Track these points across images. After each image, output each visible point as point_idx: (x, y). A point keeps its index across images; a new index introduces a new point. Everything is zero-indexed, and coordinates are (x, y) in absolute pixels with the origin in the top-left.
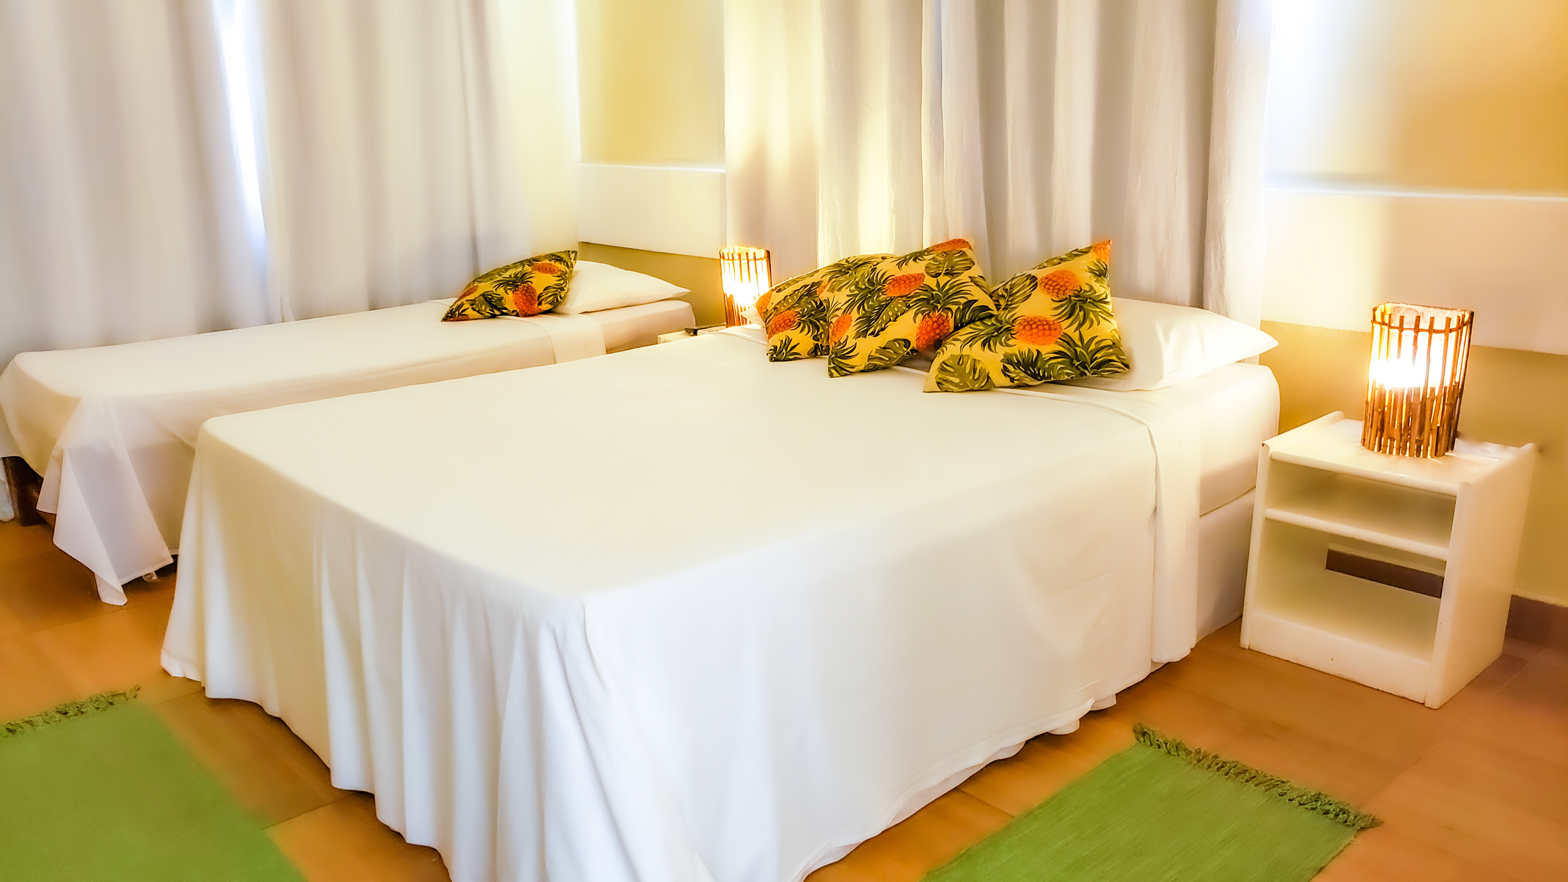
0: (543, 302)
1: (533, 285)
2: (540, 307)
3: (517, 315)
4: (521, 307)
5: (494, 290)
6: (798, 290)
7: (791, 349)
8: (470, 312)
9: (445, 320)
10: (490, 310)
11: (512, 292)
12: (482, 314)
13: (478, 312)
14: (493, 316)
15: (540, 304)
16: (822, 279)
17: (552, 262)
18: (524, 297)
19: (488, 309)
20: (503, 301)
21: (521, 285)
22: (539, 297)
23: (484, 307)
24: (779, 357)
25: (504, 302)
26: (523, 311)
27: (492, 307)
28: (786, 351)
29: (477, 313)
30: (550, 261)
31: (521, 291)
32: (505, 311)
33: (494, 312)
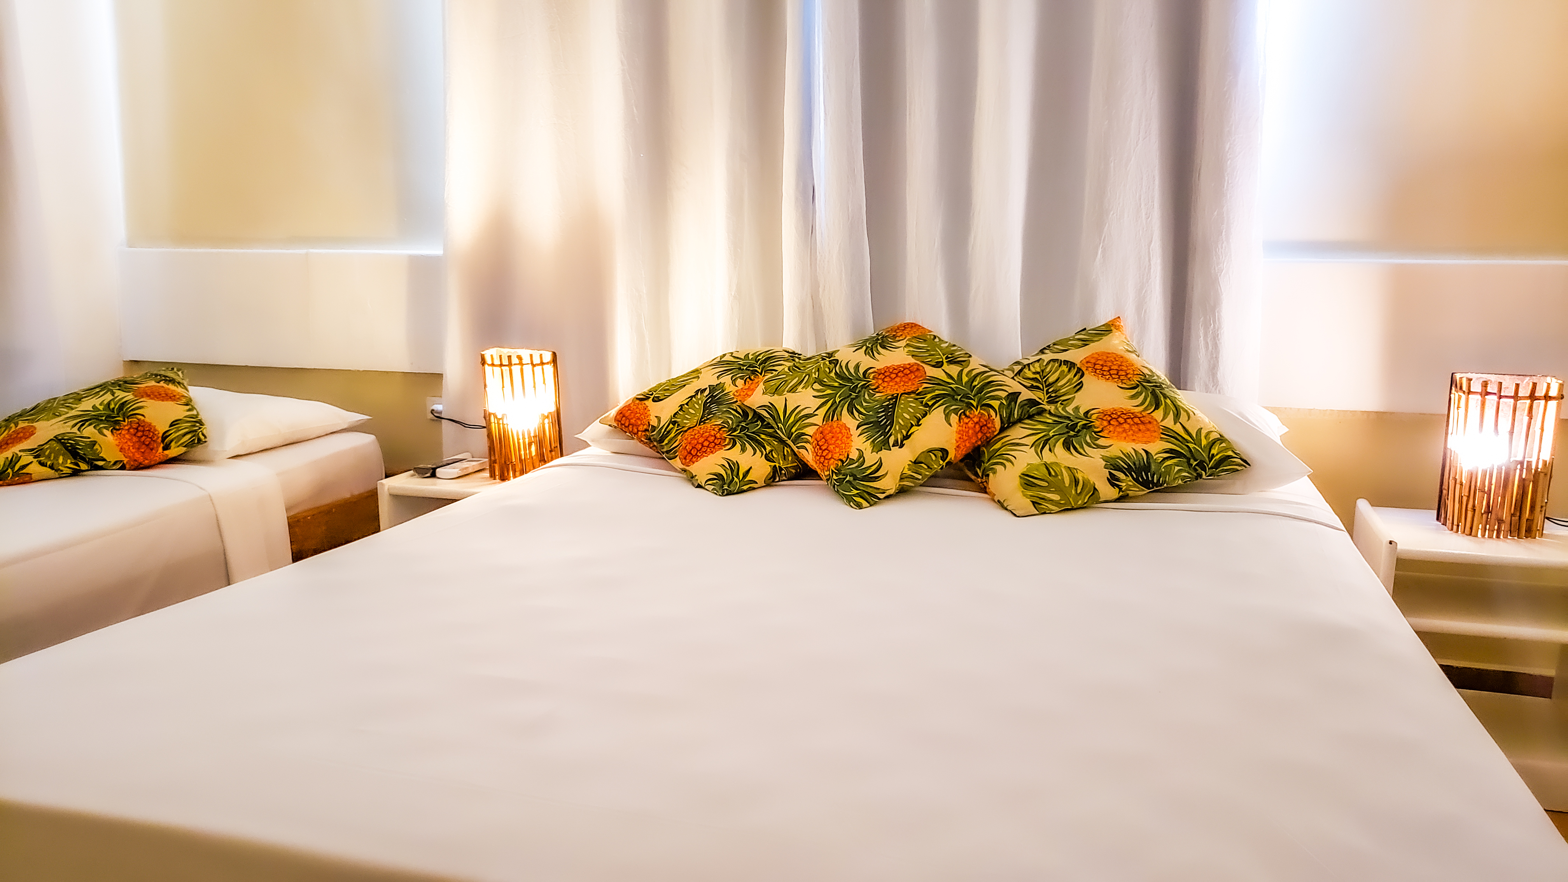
0: (173, 444)
1: (147, 420)
2: (166, 452)
3: (123, 468)
4: (131, 455)
5: (75, 430)
6: (694, 396)
7: (745, 476)
8: (35, 469)
10: (71, 463)
11: (109, 432)
12: (56, 470)
13: (51, 467)
14: (76, 473)
15: (167, 447)
16: (722, 380)
17: (162, 384)
18: (135, 439)
19: (69, 461)
20: (97, 447)
21: (124, 421)
22: (164, 437)
23: (61, 460)
24: (732, 489)
25: (99, 449)
26: (135, 460)
27: (75, 458)
28: (739, 479)
29: (49, 470)
30: (158, 383)
31: (128, 430)
32: (100, 463)
33: (79, 466)
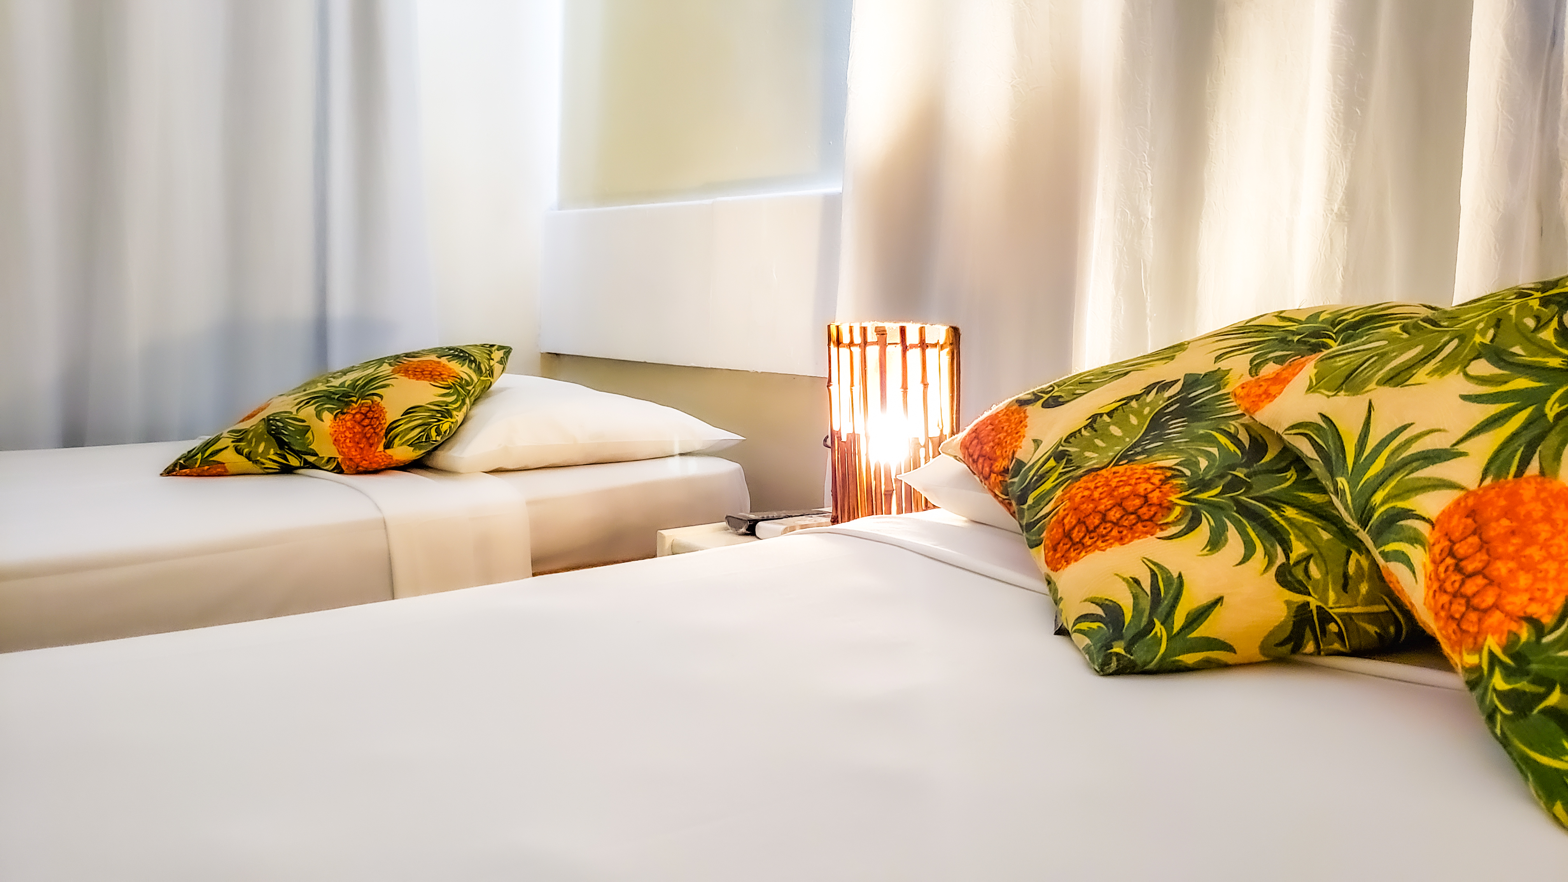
0: (397, 441)
1: (383, 403)
2: (388, 451)
3: (339, 470)
4: (346, 450)
5: (294, 410)
6: (1137, 397)
7: (1191, 623)
8: (229, 457)
9: (169, 472)
10: (276, 454)
11: (331, 417)
12: (256, 462)
13: (248, 457)
14: (287, 470)
15: (388, 446)
16: (1224, 365)
17: (444, 360)
18: (358, 429)
19: (272, 451)
20: (309, 434)
21: (356, 403)
22: (390, 429)
23: (261, 449)
24: (1139, 655)
25: (311, 438)
26: (351, 459)
27: (281, 448)
28: (1169, 629)
29: (249, 461)
30: (439, 358)
31: (354, 415)
32: (311, 459)
33: (285, 459)
